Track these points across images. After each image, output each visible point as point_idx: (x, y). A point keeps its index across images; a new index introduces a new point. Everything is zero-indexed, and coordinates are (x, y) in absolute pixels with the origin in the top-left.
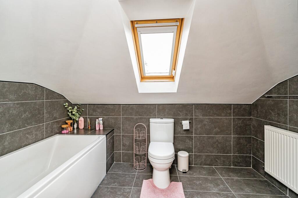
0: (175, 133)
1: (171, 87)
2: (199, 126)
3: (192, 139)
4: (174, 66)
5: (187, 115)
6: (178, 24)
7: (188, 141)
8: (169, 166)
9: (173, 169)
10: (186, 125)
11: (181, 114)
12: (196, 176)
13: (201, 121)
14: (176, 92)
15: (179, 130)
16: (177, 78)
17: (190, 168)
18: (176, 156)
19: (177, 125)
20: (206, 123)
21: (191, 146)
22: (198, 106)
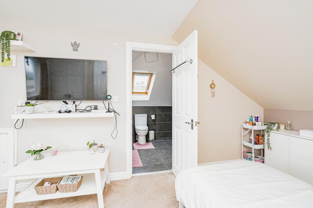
0: (148, 122)
1: (147, 98)
2: (159, 118)
3: (156, 125)
4: (148, 88)
5: (153, 112)
6: (151, 75)
7: (154, 126)
8: (146, 134)
9: (147, 136)
10: (153, 117)
11: (151, 112)
12: (157, 141)
13: (161, 115)
14: (148, 100)
15: (150, 120)
16: (149, 94)
17: (155, 139)
18: (148, 132)
19: (149, 117)
20: (163, 116)
21: (155, 128)
22: (159, 107)
